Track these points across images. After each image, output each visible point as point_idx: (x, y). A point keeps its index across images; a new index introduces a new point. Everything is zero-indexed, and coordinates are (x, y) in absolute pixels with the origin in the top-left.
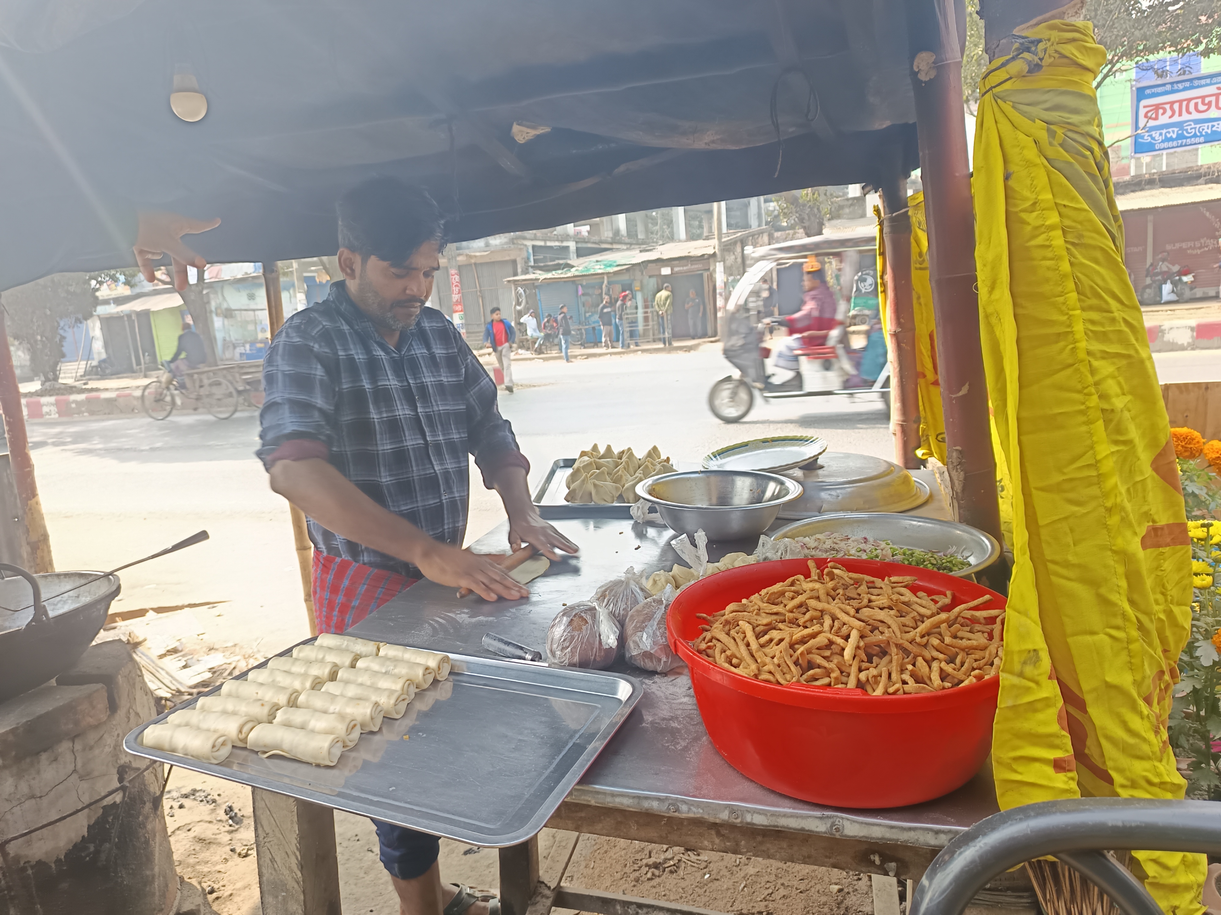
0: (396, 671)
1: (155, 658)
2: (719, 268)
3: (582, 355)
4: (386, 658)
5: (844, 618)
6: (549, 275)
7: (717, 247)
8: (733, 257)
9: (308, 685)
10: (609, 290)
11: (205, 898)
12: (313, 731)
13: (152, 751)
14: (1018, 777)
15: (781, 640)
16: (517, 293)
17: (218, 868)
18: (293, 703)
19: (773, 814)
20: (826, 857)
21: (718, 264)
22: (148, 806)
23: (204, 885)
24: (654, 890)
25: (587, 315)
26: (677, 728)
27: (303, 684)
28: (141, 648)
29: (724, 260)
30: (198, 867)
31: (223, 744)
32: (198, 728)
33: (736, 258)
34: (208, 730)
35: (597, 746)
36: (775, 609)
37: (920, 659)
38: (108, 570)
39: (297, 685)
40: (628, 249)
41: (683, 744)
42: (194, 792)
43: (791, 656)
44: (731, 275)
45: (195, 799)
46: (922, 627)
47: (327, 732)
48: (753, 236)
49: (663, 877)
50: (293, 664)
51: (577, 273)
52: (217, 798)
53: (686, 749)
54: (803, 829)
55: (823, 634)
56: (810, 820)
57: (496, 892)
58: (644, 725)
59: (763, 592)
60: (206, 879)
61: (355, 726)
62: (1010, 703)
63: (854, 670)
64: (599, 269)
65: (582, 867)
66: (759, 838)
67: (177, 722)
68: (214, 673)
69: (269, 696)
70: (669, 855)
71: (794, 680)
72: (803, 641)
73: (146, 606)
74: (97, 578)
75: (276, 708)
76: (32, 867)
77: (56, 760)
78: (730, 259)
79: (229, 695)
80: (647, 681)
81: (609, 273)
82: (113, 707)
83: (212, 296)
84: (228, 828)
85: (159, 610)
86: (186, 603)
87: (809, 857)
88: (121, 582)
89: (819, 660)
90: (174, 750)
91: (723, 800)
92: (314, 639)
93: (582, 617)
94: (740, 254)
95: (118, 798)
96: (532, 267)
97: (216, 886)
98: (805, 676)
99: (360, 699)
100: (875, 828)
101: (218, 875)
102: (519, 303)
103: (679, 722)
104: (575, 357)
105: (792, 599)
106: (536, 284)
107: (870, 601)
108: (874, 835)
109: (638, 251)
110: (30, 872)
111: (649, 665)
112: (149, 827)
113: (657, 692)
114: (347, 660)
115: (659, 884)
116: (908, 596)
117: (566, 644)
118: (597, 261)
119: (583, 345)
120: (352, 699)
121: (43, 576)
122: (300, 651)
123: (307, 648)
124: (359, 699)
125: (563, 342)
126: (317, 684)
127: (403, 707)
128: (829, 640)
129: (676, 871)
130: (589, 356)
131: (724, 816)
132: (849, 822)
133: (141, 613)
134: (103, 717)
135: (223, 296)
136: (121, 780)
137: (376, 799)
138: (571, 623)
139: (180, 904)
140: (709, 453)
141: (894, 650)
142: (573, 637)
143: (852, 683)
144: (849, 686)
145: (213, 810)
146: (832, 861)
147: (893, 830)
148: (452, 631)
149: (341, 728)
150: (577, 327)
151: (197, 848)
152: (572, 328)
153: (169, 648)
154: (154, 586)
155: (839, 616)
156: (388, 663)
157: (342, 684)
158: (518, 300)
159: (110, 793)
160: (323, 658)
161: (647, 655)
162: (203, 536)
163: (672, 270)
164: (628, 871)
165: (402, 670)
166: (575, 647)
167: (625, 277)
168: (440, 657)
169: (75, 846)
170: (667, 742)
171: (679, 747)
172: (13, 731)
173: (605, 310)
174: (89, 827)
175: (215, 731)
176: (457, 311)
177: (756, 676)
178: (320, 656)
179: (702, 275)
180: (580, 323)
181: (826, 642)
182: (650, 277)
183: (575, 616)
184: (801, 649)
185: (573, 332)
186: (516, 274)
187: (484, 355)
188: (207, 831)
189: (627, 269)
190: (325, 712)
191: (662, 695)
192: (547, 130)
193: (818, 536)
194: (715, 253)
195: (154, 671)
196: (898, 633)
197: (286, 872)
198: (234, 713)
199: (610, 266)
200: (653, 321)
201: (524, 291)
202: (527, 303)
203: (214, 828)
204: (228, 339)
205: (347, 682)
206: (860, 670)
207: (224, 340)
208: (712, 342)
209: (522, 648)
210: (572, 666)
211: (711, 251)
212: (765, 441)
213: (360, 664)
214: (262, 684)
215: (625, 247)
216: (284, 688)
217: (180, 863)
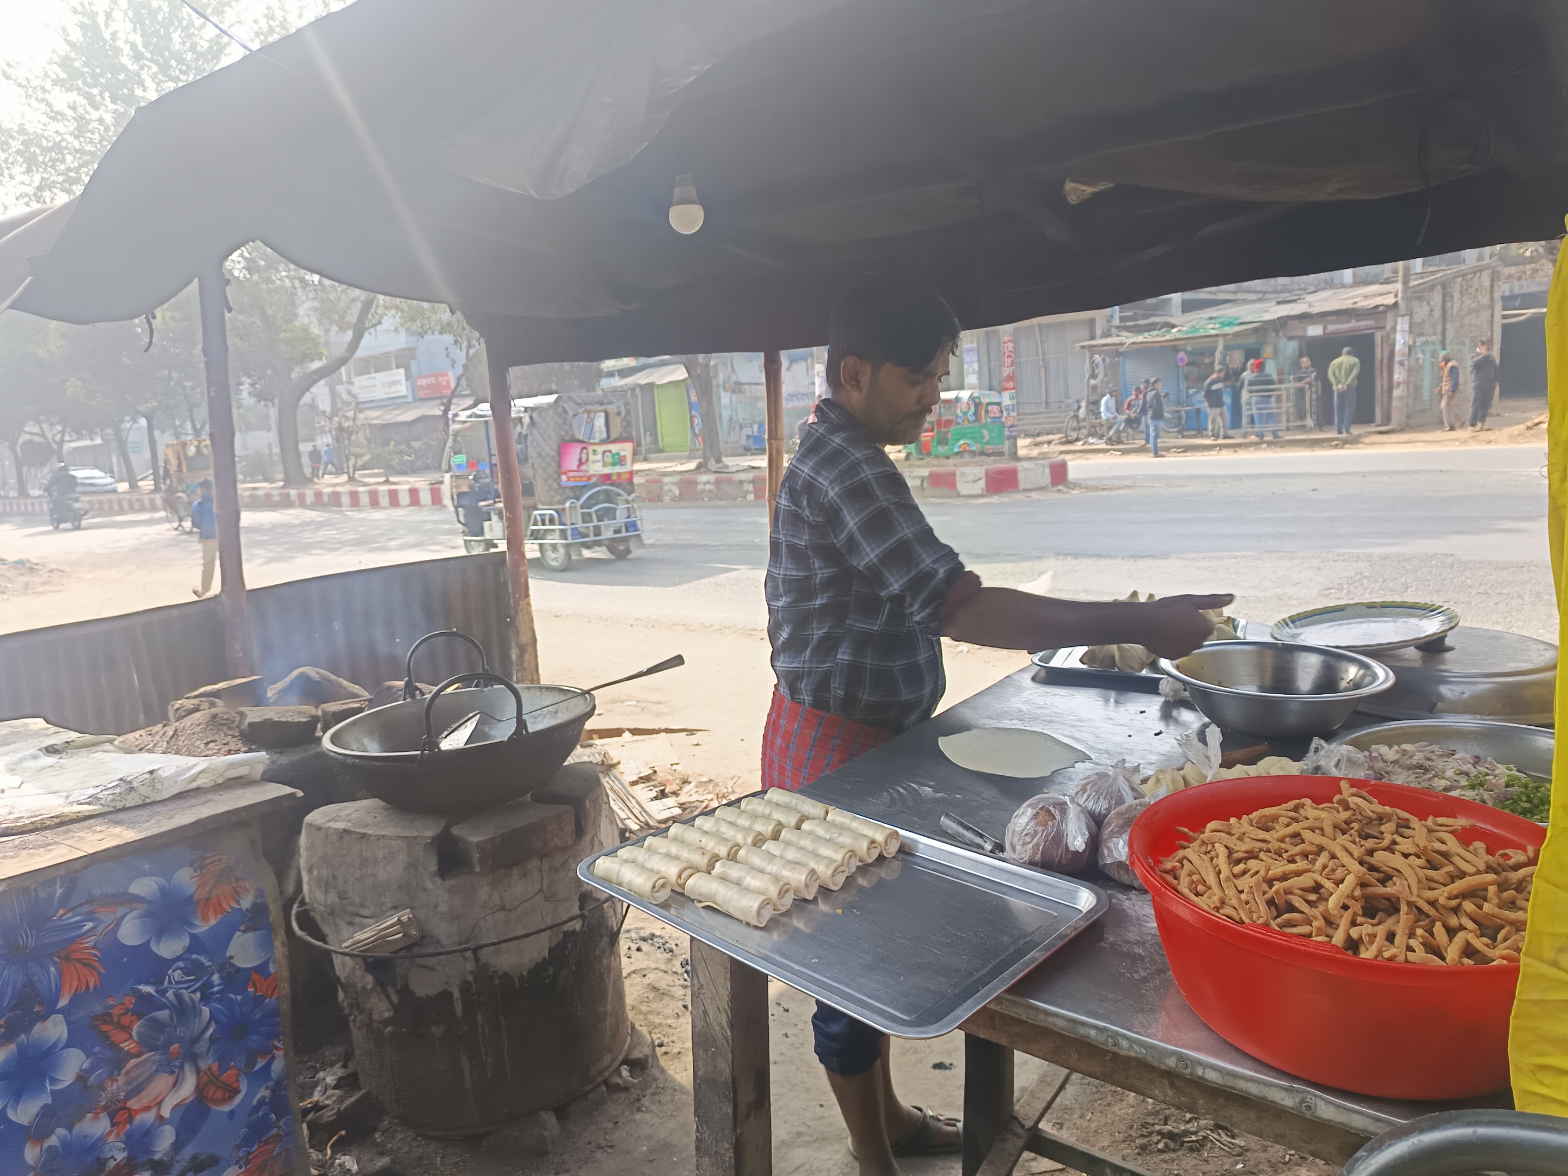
0: (841, 839)
1: (627, 785)
2: (1403, 324)
3: (1178, 447)
4: (833, 824)
5: (1344, 858)
6: (1140, 338)
7: (1400, 295)
8: (1426, 309)
9: (750, 840)
10: (1224, 357)
11: (654, 1050)
12: (747, 889)
13: (601, 882)
14: (1544, 1091)
15: (1257, 872)
16: (1092, 363)
17: (669, 1022)
18: (732, 857)
19: (1230, 1074)
20: (1304, 1141)
21: (1399, 319)
22: (605, 940)
23: (655, 1036)
24: (1164, 1166)
25: (1191, 391)
26: (1140, 955)
27: (745, 838)
28: (614, 771)
29: (1411, 314)
30: (650, 1016)
31: (663, 886)
32: (643, 867)
33: (1432, 311)
34: (652, 870)
35: (1037, 956)
36: (1262, 835)
37: (1438, 924)
38: (586, 688)
39: (739, 838)
40: (1259, 300)
41: (1143, 973)
42: (653, 936)
43: (1264, 893)
44: (1421, 335)
45: (653, 945)
46: (1459, 885)
47: (760, 892)
48: (1464, 276)
49: (1180, 1153)
50: (739, 816)
51: (1179, 336)
52: (674, 947)
53: (1144, 980)
54: (1264, 1098)
55: (1310, 874)
56: (1274, 1089)
57: (960, 1116)
58: (1102, 944)
59: (1255, 815)
60: (656, 1031)
61: (788, 890)
62: (1536, 996)
63: (1344, 922)
64: (1212, 329)
65: (1076, 1116)
66: (1221, 1101)
67: (625, 857)
68: (684, 810)
69: (711, 845)
70: (1192, 1127)
71: (1261, 921)
72: (1284, 878)
73: (624, 726)
74: (575, 695)
75: (716, 858)
76: (500, 978)
77: (525, 876)
78: (1421, 312)
79: (675, 839)
80: (1120, 896)
81: (1226, 335)
82: (579, 831)
83: (720, 367)
84: (682, 982)
85: (635, 732)
86: (663, 727)
87: (1282, 1136)
88: (596, 702)
89: (1298, 903)
90: (620, 884)
91: (1171, 1044)
92: (764, 792)
93: (1049, 811)
94: (1440, 304)
95: (577, 925)
96: (1117, 327)
97: (666, 1041)
98: (1279, 920)
99: (798, 863)
100: (1356, 1117)
101: (668, 1029)
102: (1094, 376)
103: (1144, 950)
104: (1168, 449)
105: (1288, 825)
106: (1122, 349)
107: (1394, 843)
108: (1354, 1125)
109: (1274, 303)
110: (497, 981)
111: (1125, 878)
112: (605, 962)
113: (1129, 911)
114: (793, 821)
115: (1173, 1160)
116: (1453, 845)
117: (1028, 839)
118: (1211, 318)
119: (1181, 433)
120: (789, 862)
121: (529, 688)
122: (748, 804)
123: (755, 800)
124: (796, 864)
125: (1151, 429)
126: (759, 841)
127: (841, 879)
128: (1316, 882)
129: (1198, 1150)
130: (1187, 449)
131: (1171, 1062)
132: (1322, 1103)
133: (617, 733)
134: (570, 840)
135: (732, 367)
136: (581, 908)
137: (797, 967)
138: (1035, 816)
139: (629, 1049)
140: (1285, 616)
141: (1404, 908)
142: (1036, 833)
143: (1338, 938)
144: (1334, 941)
145: (669, 960)
146: (1312, 1147)
147: (1379, 1124)
148: (911, 804)
149: (773, 891)
150: (1174, 408)
151: (651, 997)
152: (1166, 409)
153: (642, 775)
154: (634, 703)
155: (1339, 855)
156: (833, 830)
157: (782, 845)
158: (1093, 370)
159: (572, 919)
160: (770, 814)
161: (1120, 865)
162: (678, 661)
163: (1325, 328)
164: (1134, 1134)
165: (846, 840)
166: (1037, 845)
167: (1252, 341)
168: (887, 832)
169: (537, 965)
170: (1124, 968)
171: (1136, 976)
172: (491, 840)
173: (1214, 387)
174: (550, 950)
175: (658, 872)
176: (1006, 389)
177: (1217, 909)
178: (767, 811)
179: (1371, 337)
180: (1179, 403)
181: (1311, 883)
182: (1290, 339)
183: (1041, 809)
184: (1277, 885)
185: (1166, 415)
186: (1093, 338)
187: (1042, 443)
188: (664, 982)
189: (1255, 330)
190: (762, 871)
191: (1133, 914)
192: (1109, 185)
193: (1406, 746)
194: (1396, 304)
195: (625, 798)
196: (1415, 889)
197: (717, 1028)
198: (677, 858)
199: (1230, 324)
200: (1288, 401)
201: (1104, 360)
202: (1106, 375)
203: (669, 978)
204: (734, 418)
205: (788, 844)
206: (1354, 923)
207: (731, 419)
208: (1381, 433)
209: (982, 836)
210: (1032, 864)
211: (1390, 300)
212: (1371, 606)
213: (805, 826)
214: (706, 832)
215: (1254, 297)
216: (726, 840)
217: (633, 1008)
